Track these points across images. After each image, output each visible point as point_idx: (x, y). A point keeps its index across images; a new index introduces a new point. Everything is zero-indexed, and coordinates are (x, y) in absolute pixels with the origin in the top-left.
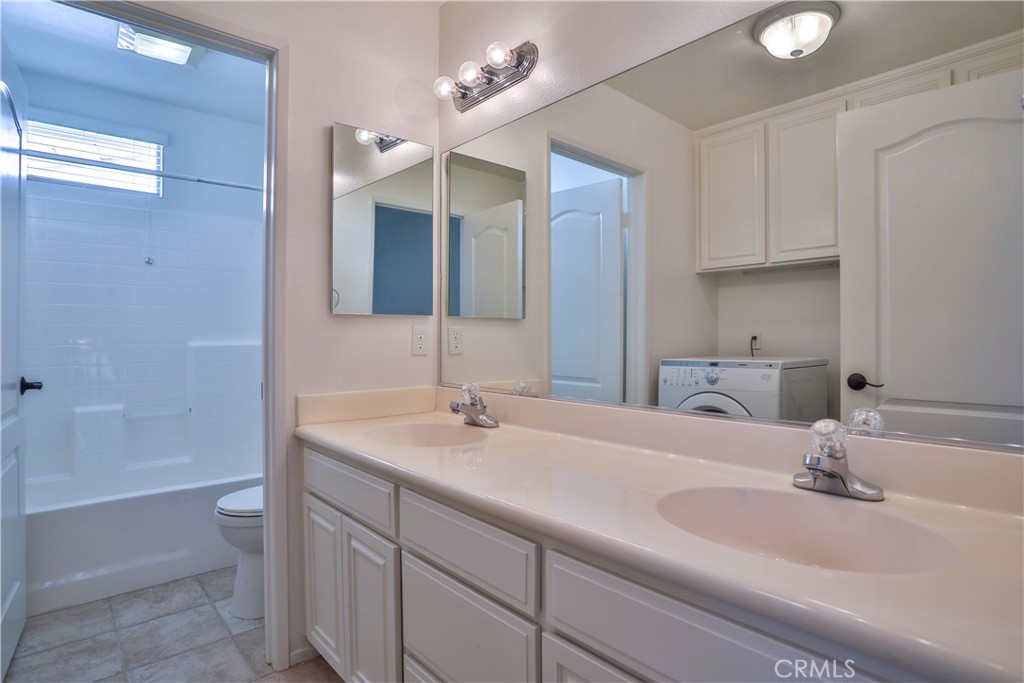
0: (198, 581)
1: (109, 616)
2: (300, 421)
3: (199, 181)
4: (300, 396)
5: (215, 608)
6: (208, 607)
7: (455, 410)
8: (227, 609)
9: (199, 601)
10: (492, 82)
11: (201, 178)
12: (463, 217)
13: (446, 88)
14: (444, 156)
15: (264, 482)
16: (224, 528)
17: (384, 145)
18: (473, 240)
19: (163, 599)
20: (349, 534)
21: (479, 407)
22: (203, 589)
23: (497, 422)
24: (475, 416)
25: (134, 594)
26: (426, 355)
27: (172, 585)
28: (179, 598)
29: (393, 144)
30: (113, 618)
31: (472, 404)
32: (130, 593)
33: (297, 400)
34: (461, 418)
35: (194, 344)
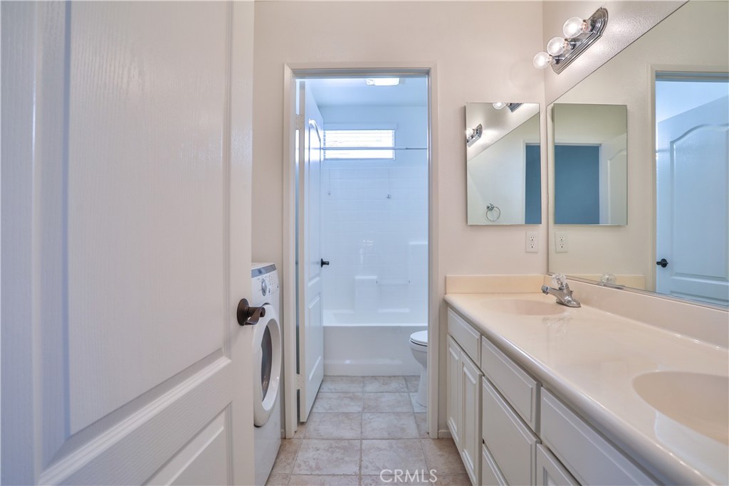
0: (405, 379)
1: (362, 385)
2: (447, 291)
3: (407, 149)
4: (448, 276)
5: (409, 396)
6: (406, 394)
7: (545, 291)
8: (415, 398)
9: (402, 390)
10: (576, 46)
11: (409, 147)
12: (601, 145)
13: (542, 60)
14: (550, 107)
15: (428, 328)
16: (413, 349)
17: (513, 107)
18: (609, 161)
19: (387, 384)
20: (463, 363)
21: (565, 291)
22: (406, 384)
23: (579, 304)
24: (564, 297)
25: (374, 378)
26: (537, 253)
27: (392, 378)
28: (394, 385)
29: (518, 105)
30: (364, 386)
31: (560, 289)
32: (373, 377)
33: (446, 278)
34: (552, 299)
35: (412, 243)
